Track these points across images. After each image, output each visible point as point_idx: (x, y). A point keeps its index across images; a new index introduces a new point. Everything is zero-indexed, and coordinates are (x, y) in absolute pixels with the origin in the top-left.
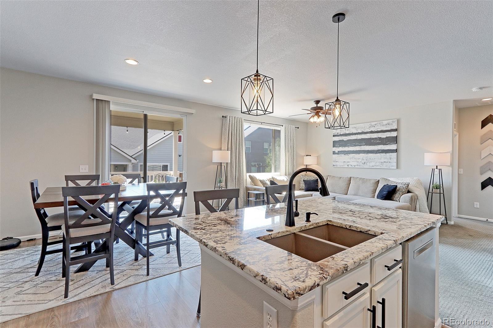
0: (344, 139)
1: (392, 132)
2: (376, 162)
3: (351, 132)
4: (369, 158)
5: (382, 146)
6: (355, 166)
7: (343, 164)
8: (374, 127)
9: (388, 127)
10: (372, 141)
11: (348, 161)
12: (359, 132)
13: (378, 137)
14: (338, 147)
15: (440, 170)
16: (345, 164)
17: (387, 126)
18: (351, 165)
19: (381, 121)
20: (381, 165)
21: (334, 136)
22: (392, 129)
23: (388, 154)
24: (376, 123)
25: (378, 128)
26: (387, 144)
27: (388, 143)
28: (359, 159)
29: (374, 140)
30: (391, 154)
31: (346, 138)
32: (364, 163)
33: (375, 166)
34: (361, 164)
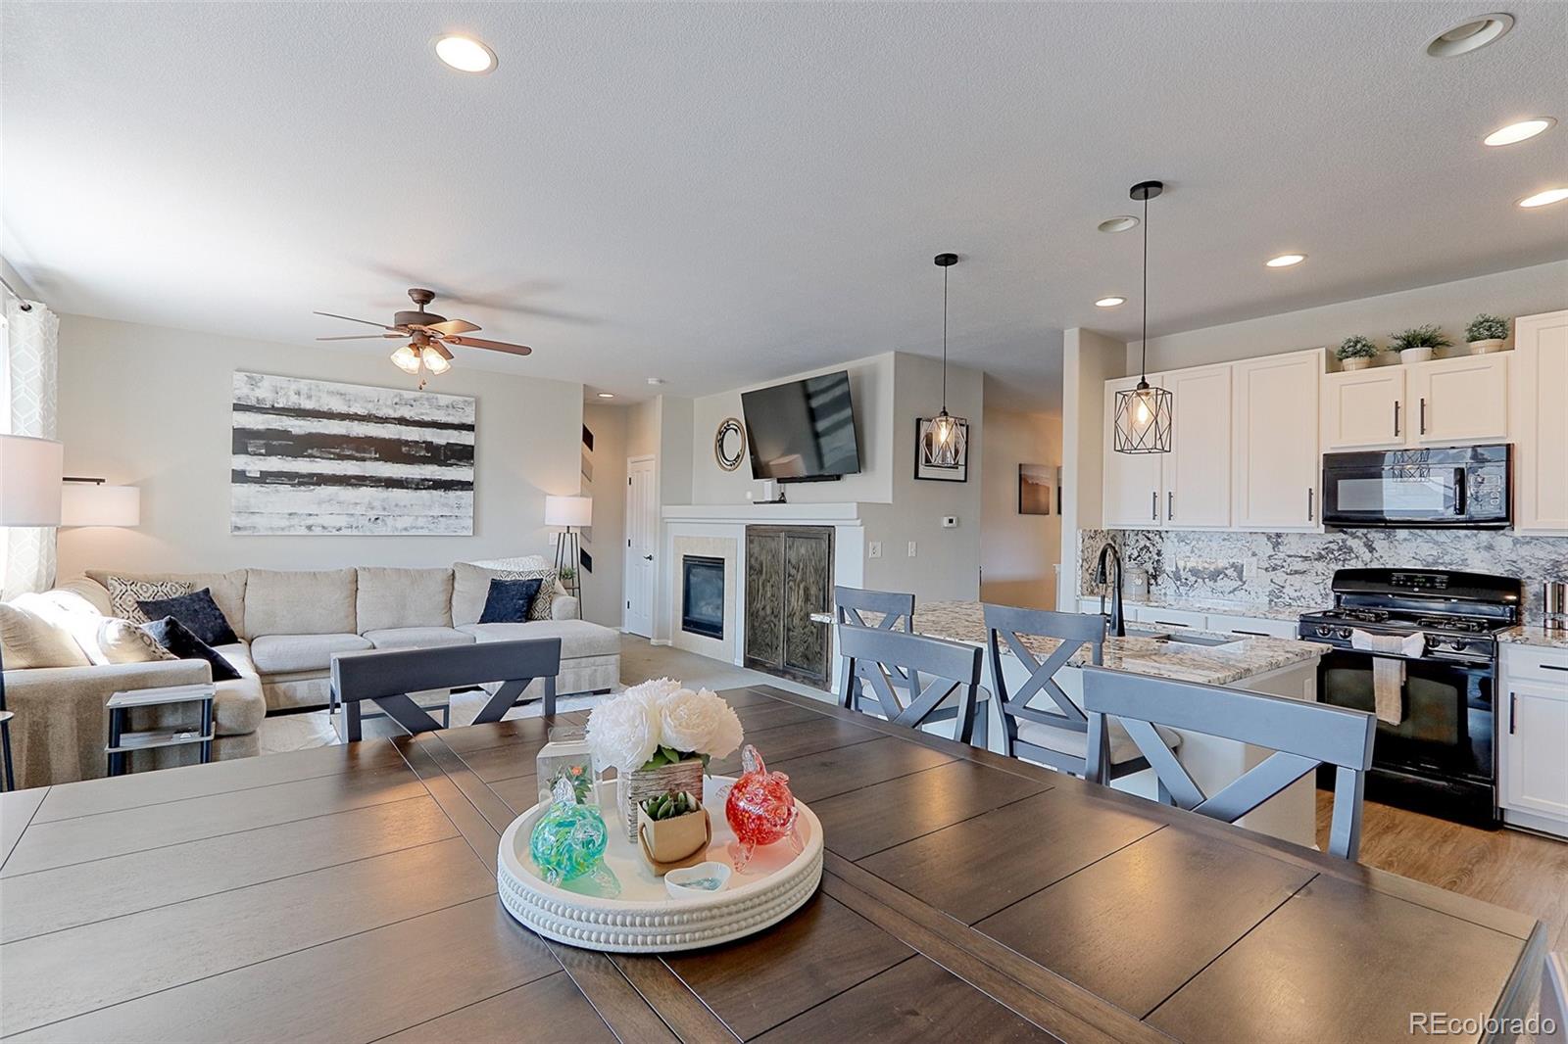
0: (292, 426)
1: (464, 432)
2: (417, 516)
3: (325, 409)
4: (394, 504)
5: (436, 467)
6: (339, 529)
7: (284, 523)
8: (412, 406)
9: (453, 415)
10: (403, 449)
11: (290, 512)
12: (356, 414)
13: (422, 439)
14: (261, 455)
15: (574, 535)
16: (295, 521)
17: (451, 411)
18: (324, 527)
19: (433, 394)
20: (432, 526)
21: (237, 407)
22: (464, 422)
23: (451, 494)
24: (417, 394)
25: (422, 411)
26: (451, 465)
27: (452, 461)
28: (357, 504)
29: (408, 446)
30: (459, 493)
31: (300, 427)
32: (377, 519)
33: (414, 527)
34: (363, 521)
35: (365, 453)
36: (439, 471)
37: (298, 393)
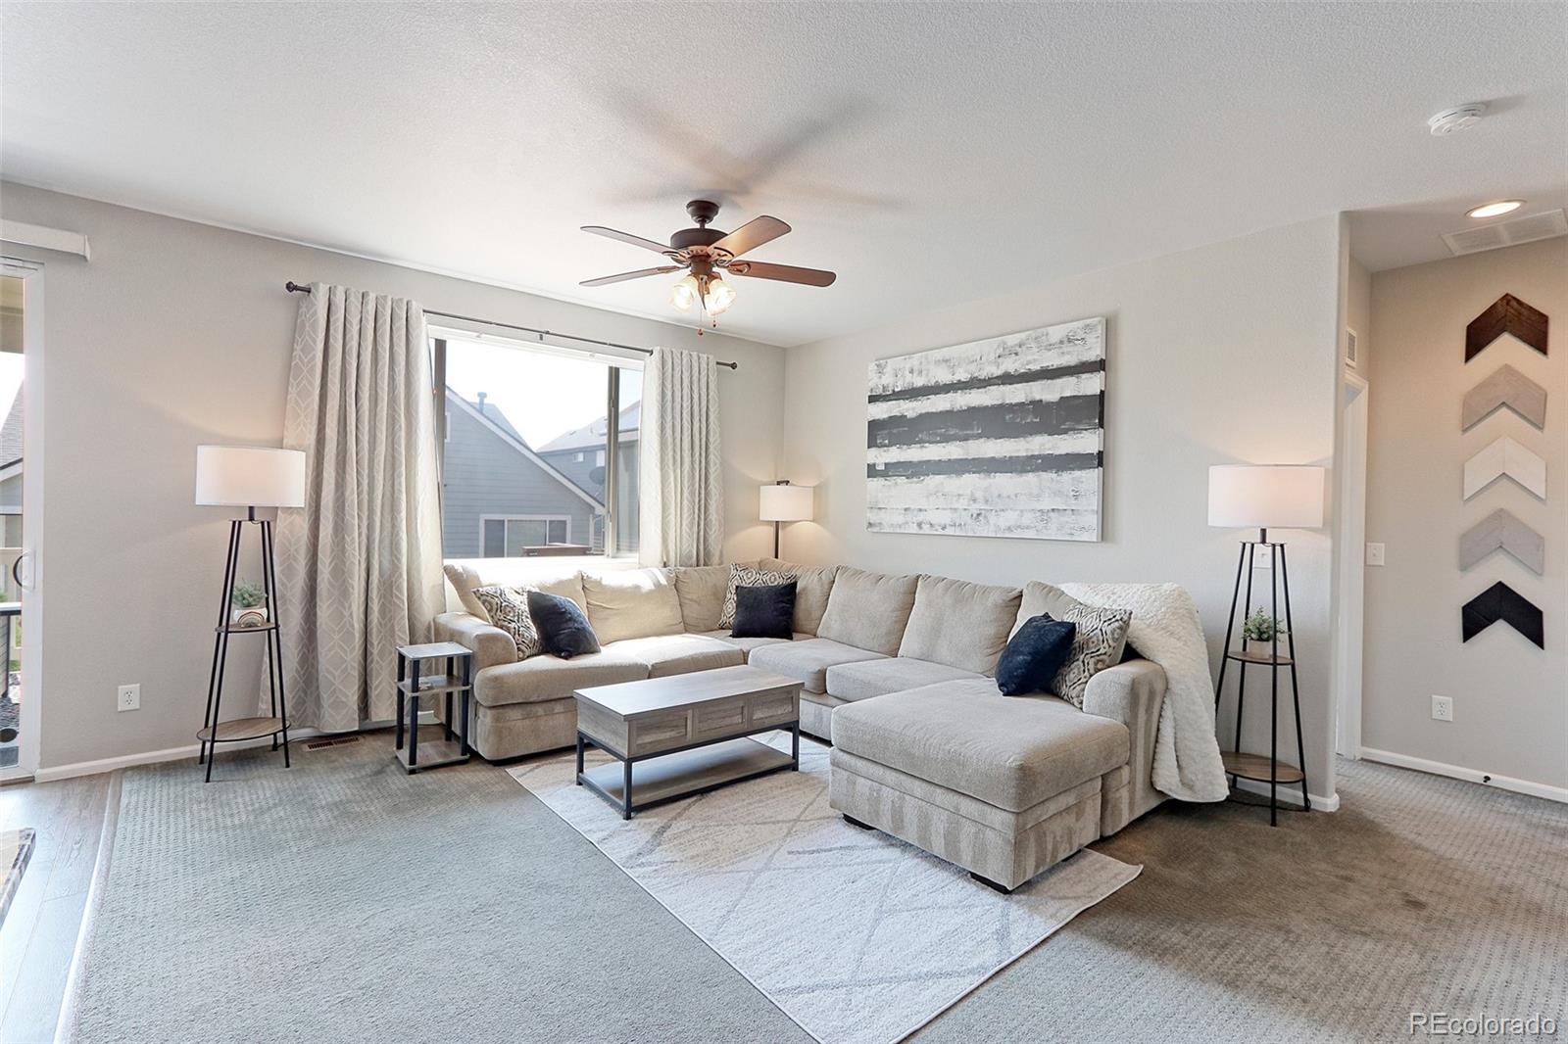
0: (907, 410)
1: (1084, 376)
2: (1022, 511)
3: (933, 383)
4: (996, 494)
5: (1046, 438)
6: (943, 528)
7: (901, 519)
8: (1016, 354)
9: (1069, 353)
10: (1007, 417)
11: (920, 507)
12: (959, 382)
13: (1029, 399)
14: (885, 446)
15: (1278, 549)
16: (909, 517)
17: (1066, 348)
18: (932, 525)
19: (1044, 330)
20: (1040, 525)
21: (873, 399)
22: (1084, 359)
23: (1067, 477)
24: (1023, 336)
25: (1029, 358)
26: (1065, 432)
27: (1067, 425)
28: (959, 495)
29: (1013, 412)
30: (1077, 473)
31: (913, 409)
32: (979, 515)
33: (1019, 527)
34: (966, 518)
35: (967, 430)
36: (1049, 441)
37: (912, 372)
